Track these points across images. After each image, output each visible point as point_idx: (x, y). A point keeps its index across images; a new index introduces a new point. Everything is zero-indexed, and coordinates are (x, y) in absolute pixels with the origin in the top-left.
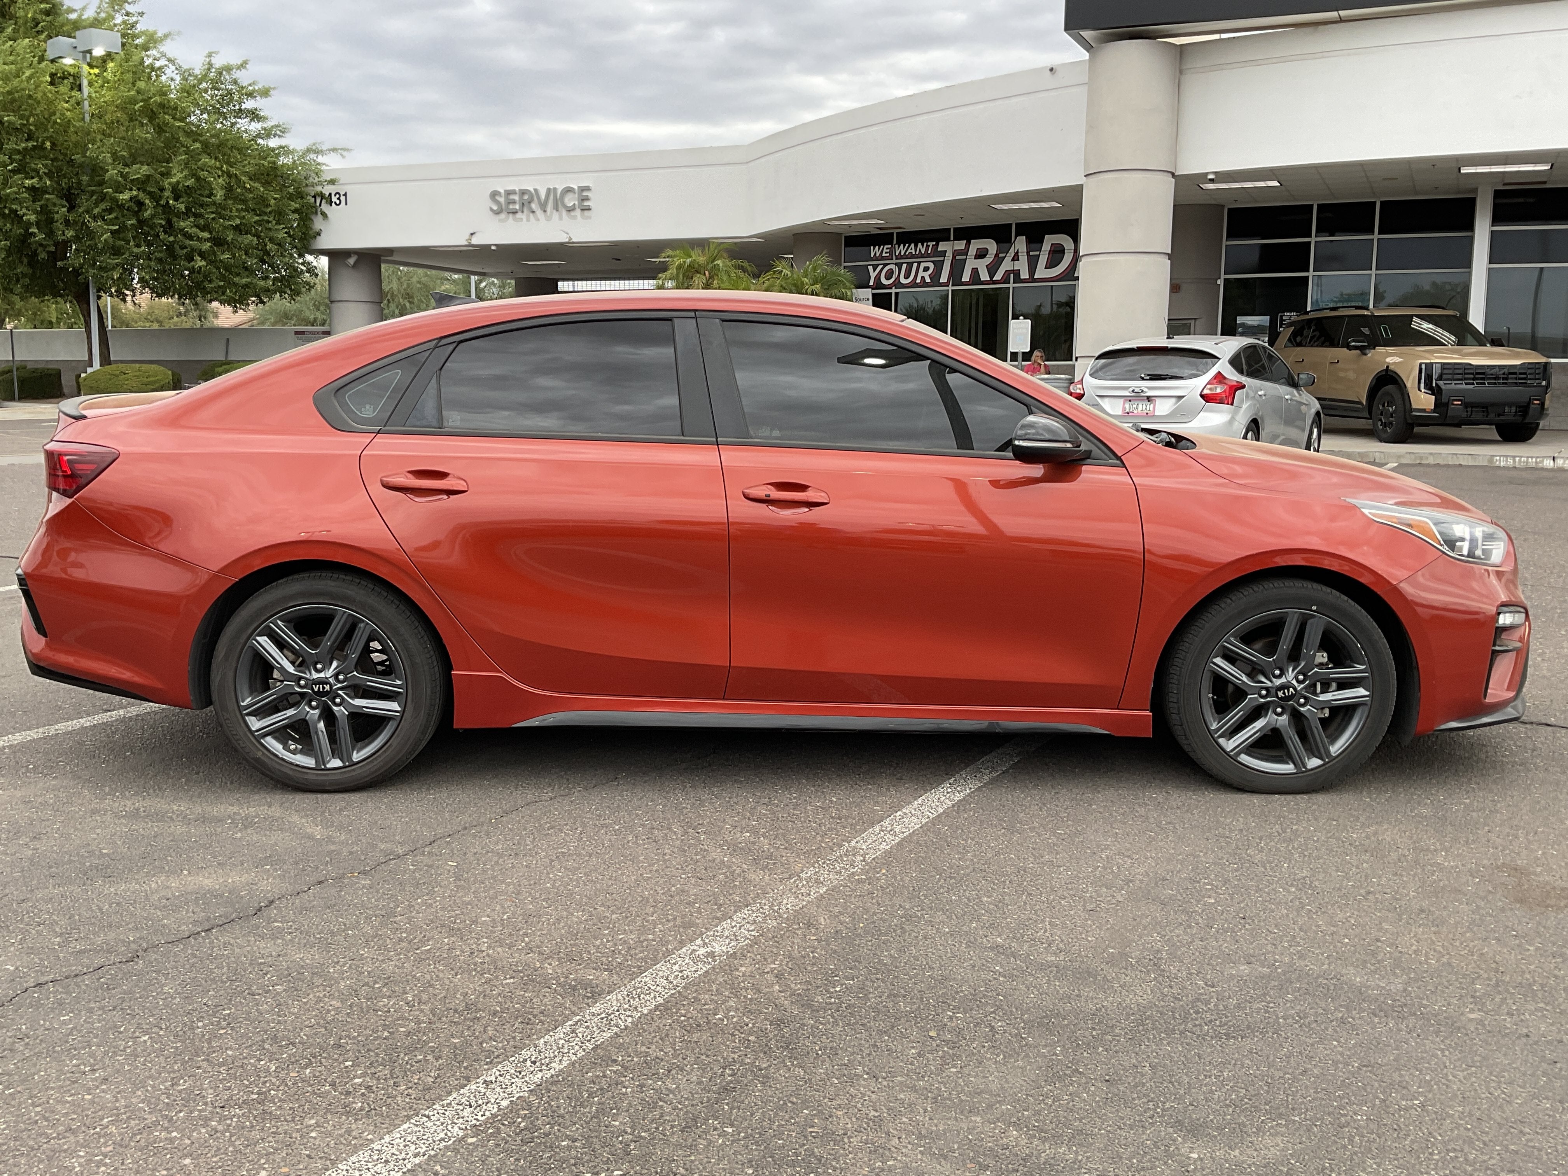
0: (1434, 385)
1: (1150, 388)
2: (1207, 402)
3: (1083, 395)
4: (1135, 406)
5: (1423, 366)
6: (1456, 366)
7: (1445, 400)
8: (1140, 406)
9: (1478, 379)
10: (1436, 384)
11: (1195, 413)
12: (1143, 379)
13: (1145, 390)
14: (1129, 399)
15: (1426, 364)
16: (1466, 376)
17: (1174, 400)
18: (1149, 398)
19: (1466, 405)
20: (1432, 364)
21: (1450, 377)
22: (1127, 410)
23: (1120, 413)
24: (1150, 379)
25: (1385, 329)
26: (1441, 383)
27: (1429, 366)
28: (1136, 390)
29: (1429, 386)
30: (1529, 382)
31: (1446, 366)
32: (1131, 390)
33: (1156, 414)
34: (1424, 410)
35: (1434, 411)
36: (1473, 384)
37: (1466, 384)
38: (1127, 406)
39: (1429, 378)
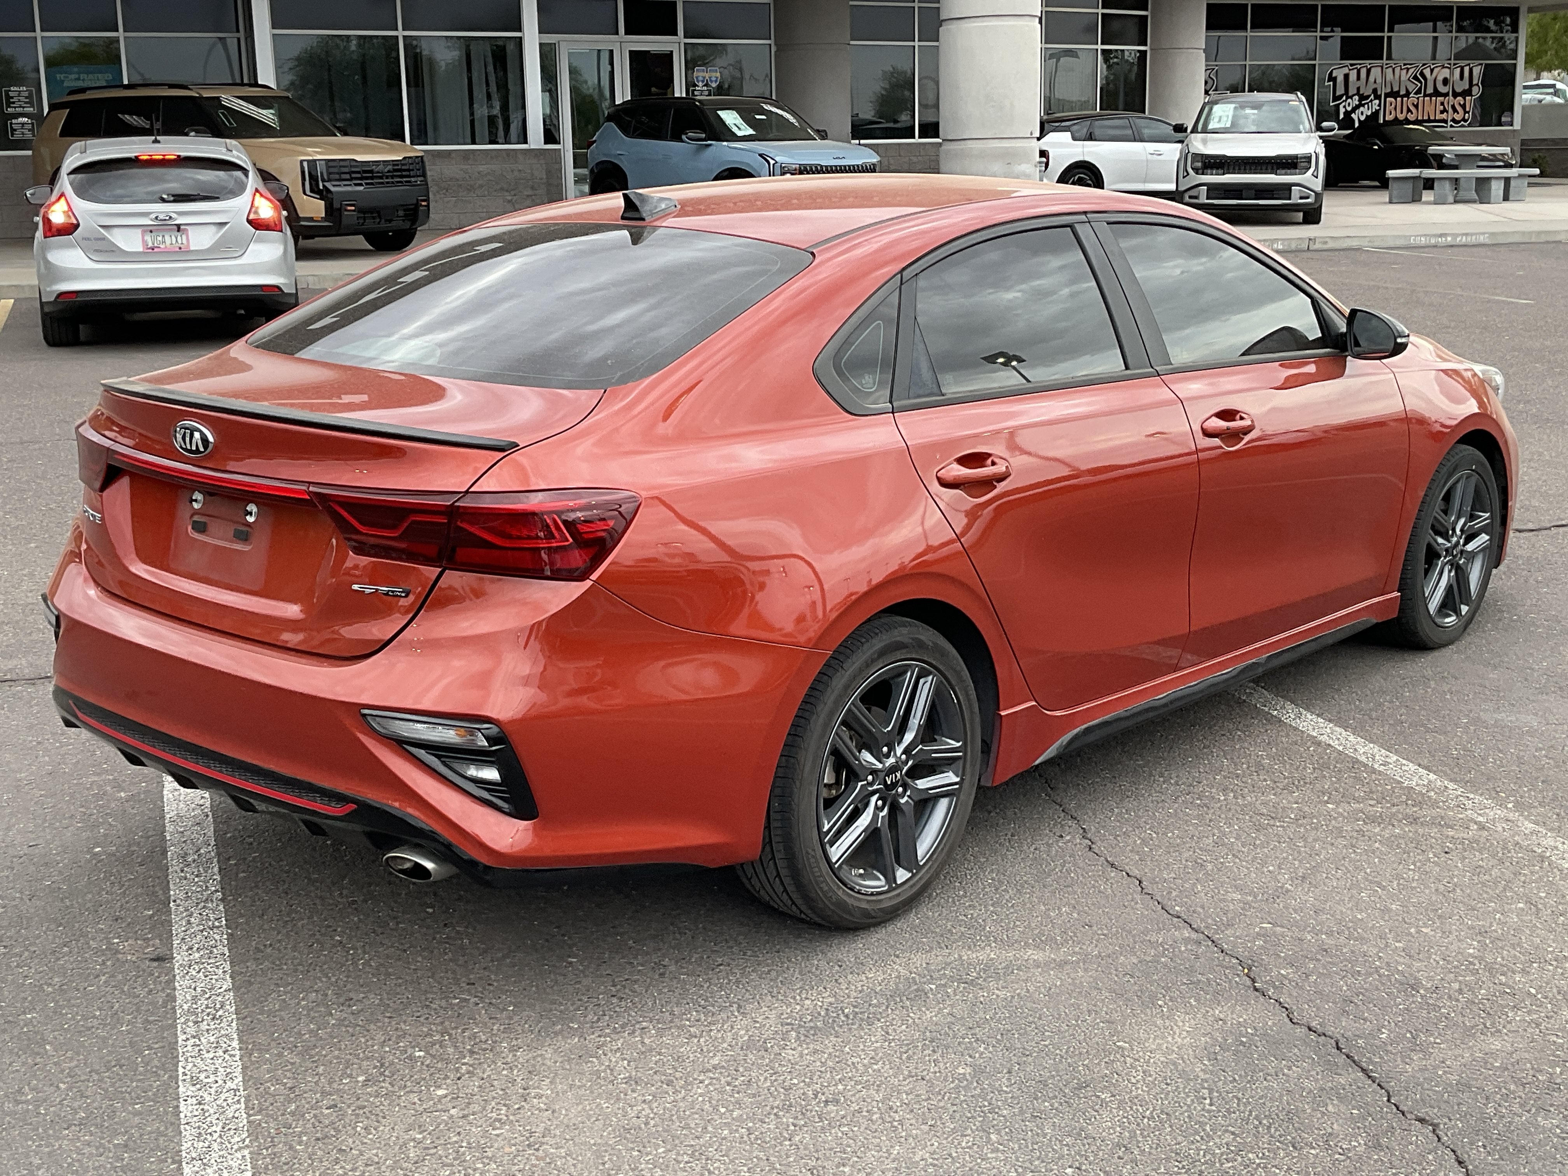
0: (321, 187)
1: (180, 214)
2: (257, 229)
3: (77, 226)
4: (160, 238)
5: (305, 164)
6: (342, 163)
7: (336, 205)
8: (167, 238)
9: (367, 178)
10: (324, 186)
11: (243, 245)
12: (164, 201)
13: (174, 215)
14: (149, 230)
15: (308, 161)
16: (354, 175)
17: (213, 229)
18: (179, 227)
19: (359, 210)
20: (315, 161)
21: (337, 176)
22: (150, 245)
23: (141, 250)
24: (174, 201)
25: (222, 113)
26: (327, 184)
27: (312, 163)
28: (161, 217)
29: (315, 189)
30: (413, 179)
31: (331, 164)
32: (153, 216)
33: (192, 248)
34: (311, 219)
35: (325, 219)
36: (361, 185)
37: (356, 185)
38: (148, 238)
39: (313, 179)
